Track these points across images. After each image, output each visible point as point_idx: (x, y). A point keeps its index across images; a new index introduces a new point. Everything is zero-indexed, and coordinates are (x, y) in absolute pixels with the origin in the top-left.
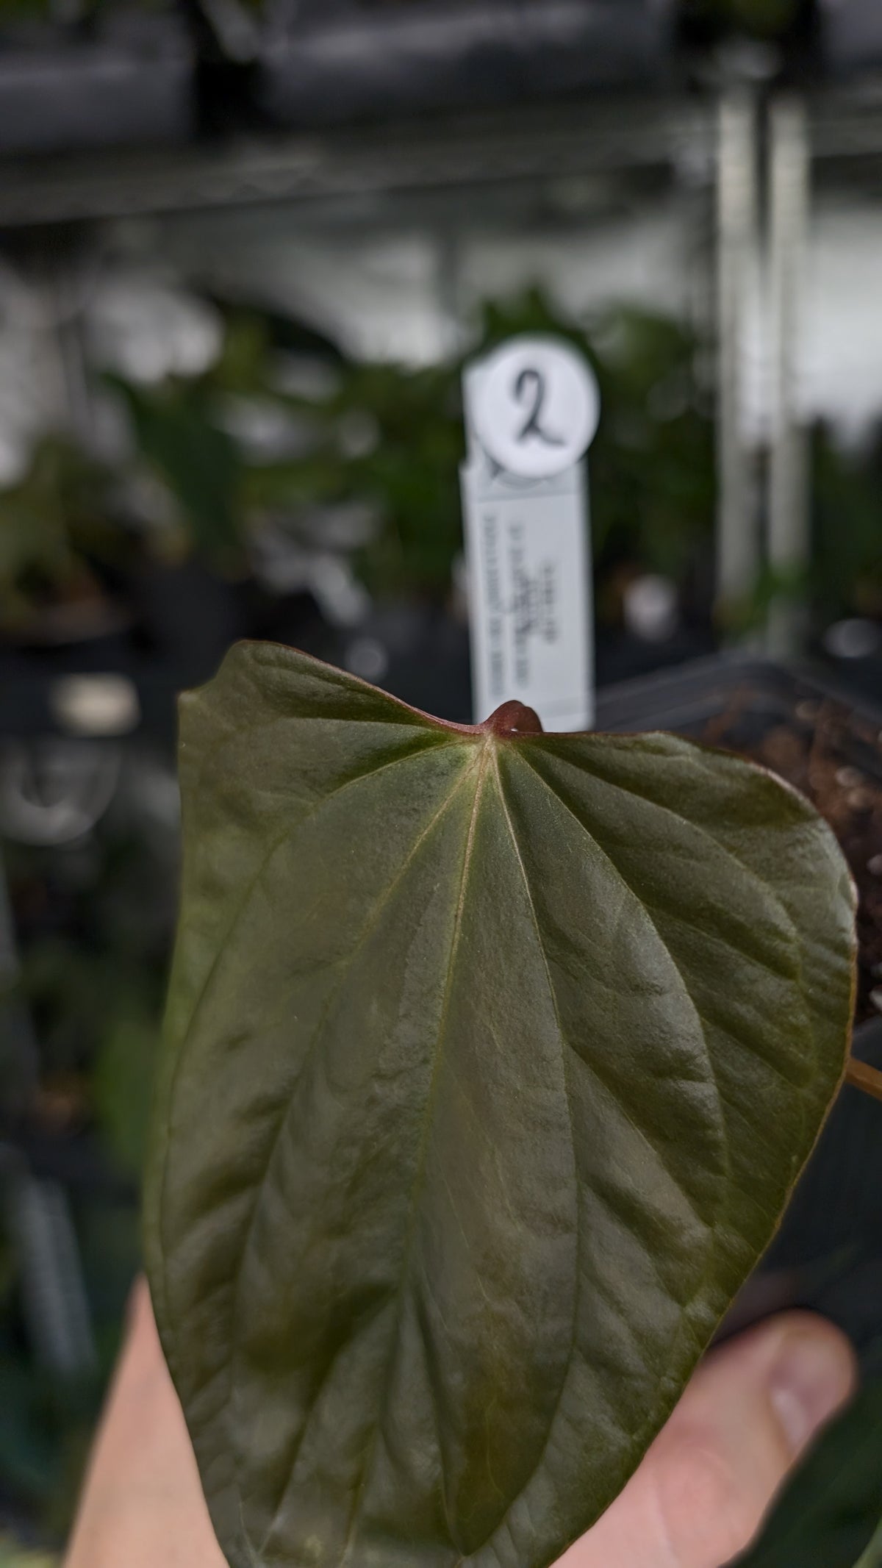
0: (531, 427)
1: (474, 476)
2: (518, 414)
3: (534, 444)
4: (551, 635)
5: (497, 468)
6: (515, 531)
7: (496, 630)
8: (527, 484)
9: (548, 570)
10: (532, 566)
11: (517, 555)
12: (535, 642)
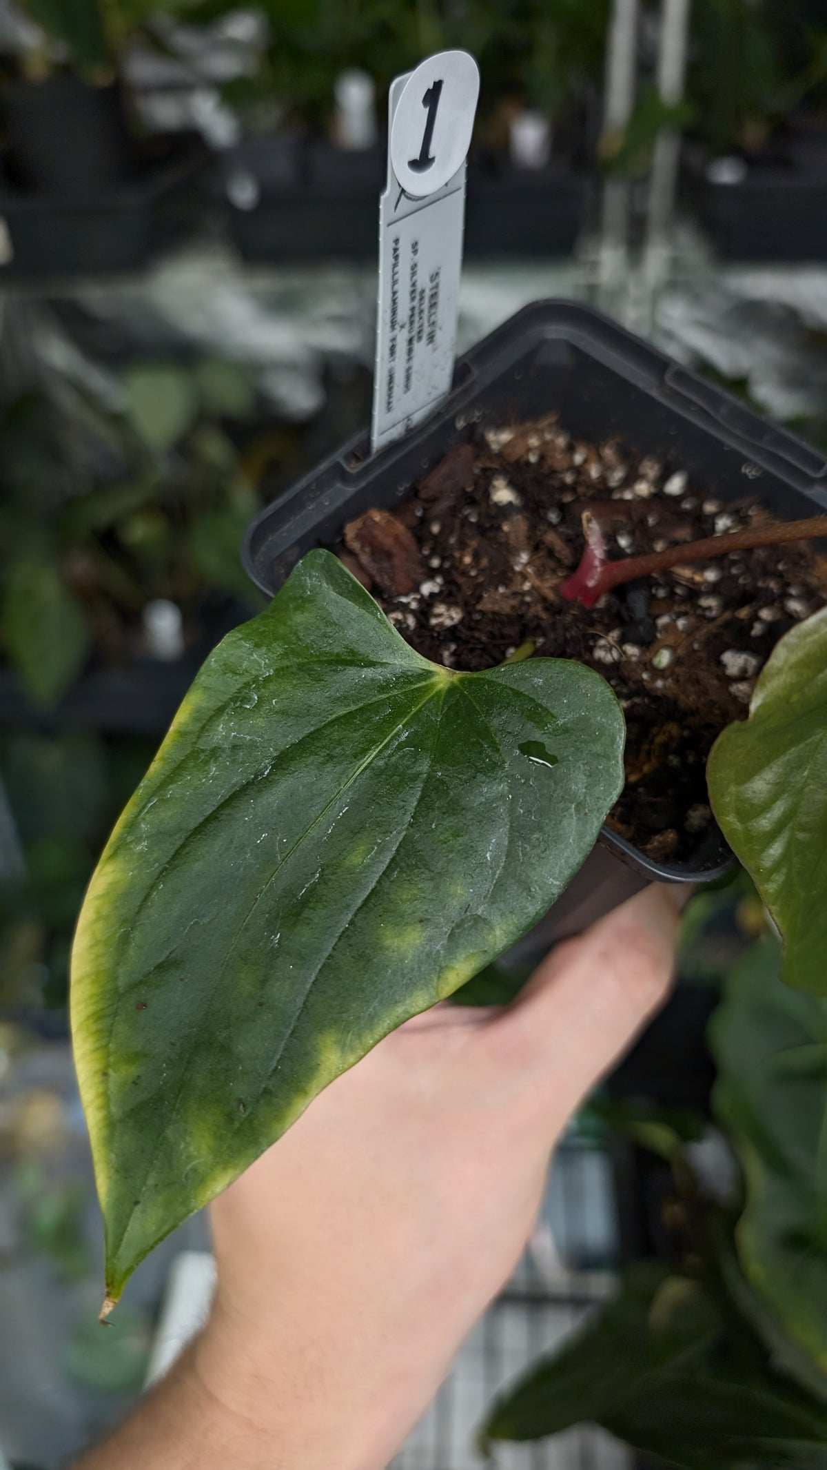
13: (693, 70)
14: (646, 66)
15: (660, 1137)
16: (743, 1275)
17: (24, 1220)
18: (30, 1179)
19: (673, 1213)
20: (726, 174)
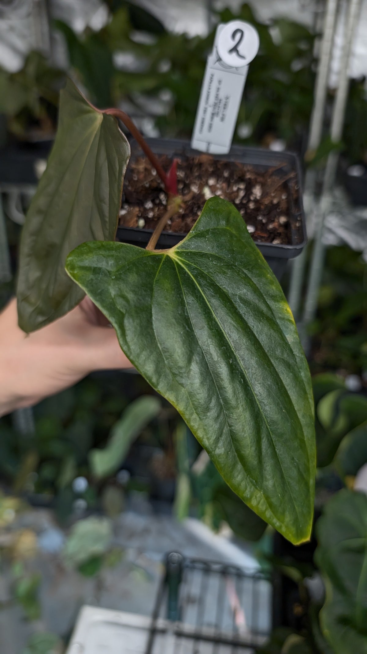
0: (235, 49)
1: (211, 59)
2: (232, 44)
3: (234, 54)
4: (222, 119)
5: (219, 59)
6: (220, 82)
7: (205, 111)
8: (228, 68)
9: (227, 98)
10: (222, 95)
11: (218, 89)
12: (217, 120)
13: (347, 126)
14: (327, 123)
15: (294, 573)
16: (321, 633)
17: (12, 589)
18: (17, 570)
19: (298, 610)
20: (356, 172)
